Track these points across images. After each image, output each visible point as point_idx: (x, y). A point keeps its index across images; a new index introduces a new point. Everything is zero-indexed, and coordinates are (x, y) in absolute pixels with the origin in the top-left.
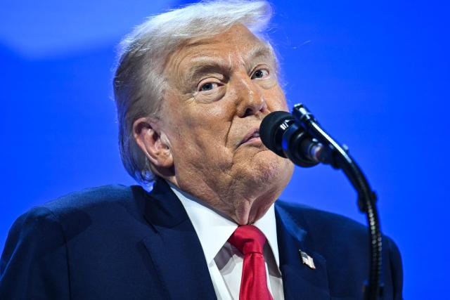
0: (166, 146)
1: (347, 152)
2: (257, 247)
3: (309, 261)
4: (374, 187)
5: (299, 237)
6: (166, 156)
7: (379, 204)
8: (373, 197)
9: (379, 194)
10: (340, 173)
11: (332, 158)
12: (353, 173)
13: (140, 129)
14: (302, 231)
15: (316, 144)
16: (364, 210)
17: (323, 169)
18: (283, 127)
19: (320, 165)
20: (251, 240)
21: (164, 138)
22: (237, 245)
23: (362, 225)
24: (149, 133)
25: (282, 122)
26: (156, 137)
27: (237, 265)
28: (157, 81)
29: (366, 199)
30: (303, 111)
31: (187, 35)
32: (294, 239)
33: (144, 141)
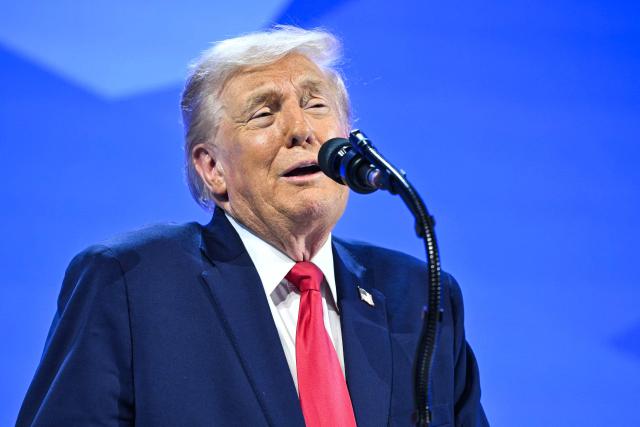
1: (404, 177)
2: (314, 284)
3: (368, 298)
4: (431, 211)
5: (358, 274)
6: (219, 184)
7: (438, 229)
8: (431, 222)
9: (437, 219)
10: (397, 198)
11: (391, 184)
12: (412, 200)
14: (362, 268)
15: (373, 170)
16: (421, 234)
17: (383, 195)
18: (341, 153)
19: (379, 190)
20: (308, 277)
21: (219, 164)
22: (295, 282)
24: (206, 159)
25: (339, 148)
26: (213, 164)
27: (295, 301)
29: (424, 224)
30: (360, 136)
32: (354, 276)
33: (201, 167)
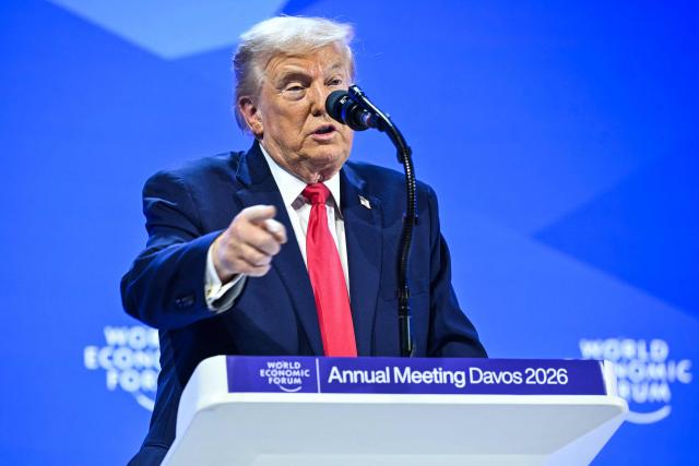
0: (259, 119)
1: (389, 118)
2: (322, 198)
3: (366, 203)
4: (409, 145)
5: (359, 186)
6: (258, 127)
7: (413, 157)
8: (409, 152)
9: (413, 150)
10: (384, 135)
11: (379, 123)
12: (394, 135)
13: (243, 103)
14: (362, 182)
15: (366, 113)
16: (402, 161)
17: (372, 132)
18: (342, 101)
19: (371, 129)
20: (318, 194)
21: (259, 113)
22: (308, 197)
23: (401, 174)
24: (250, 107)
25: (341, 98)
26: (254, 111)
27: (307, 209)
28: (259, 72)
29: (404, 153)
30: (356, 89)
31: (283, 49)
32: (356, 188)
33: (246, 113)
